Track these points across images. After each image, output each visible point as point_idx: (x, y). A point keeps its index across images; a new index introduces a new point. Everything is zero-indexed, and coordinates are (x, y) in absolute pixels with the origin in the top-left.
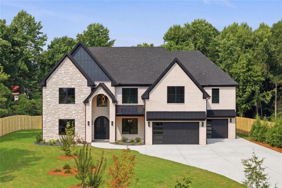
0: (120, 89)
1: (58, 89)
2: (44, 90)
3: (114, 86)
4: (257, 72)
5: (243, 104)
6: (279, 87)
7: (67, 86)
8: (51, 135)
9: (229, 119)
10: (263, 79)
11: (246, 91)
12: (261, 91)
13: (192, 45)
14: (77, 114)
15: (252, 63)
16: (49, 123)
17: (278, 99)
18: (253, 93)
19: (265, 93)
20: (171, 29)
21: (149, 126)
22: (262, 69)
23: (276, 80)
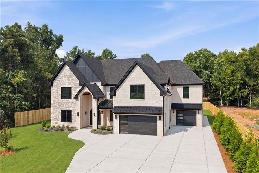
0: (109, 88)
1: (61, 88)
2: (52, 89)
3: (103, 86)
4: (238, 77)
5: (228, 97)
6: (253, 86)
7: (66, 86)
8: (57, 122)
9: (197, 111)
10: (242, 82)
11: (230, 89)
12: (241, 89)
13: (198, 63)
14: (73, 107)
15: (234, 72)
16: (55, 113)
17: (252, 94)
18: (235, 90)
19: (243, 90)
20: (188, 55)
21: (116, 118)
22: (241, 75)
23: (251, 82)
